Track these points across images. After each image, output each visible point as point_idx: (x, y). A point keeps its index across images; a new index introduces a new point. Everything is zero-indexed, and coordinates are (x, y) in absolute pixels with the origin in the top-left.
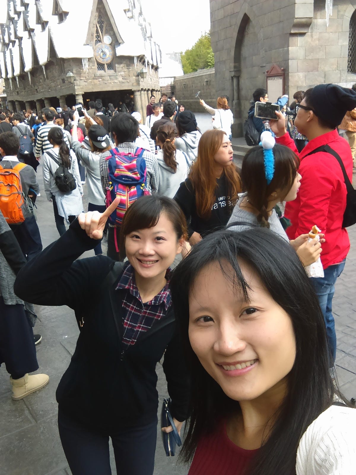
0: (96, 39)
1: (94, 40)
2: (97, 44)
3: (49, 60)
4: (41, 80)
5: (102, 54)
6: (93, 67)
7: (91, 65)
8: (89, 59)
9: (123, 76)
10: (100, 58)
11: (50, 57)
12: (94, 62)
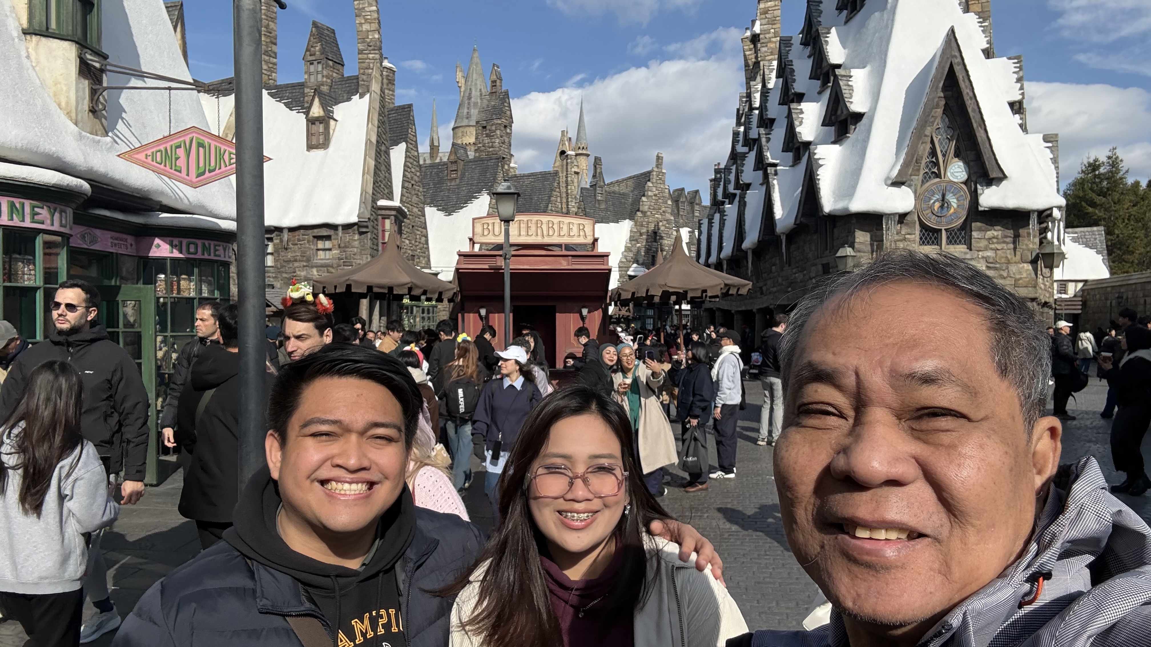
0: (927, 170)
1: (922, 172)
2: (927, 181)
3: (798, 222)
4: (773, 268)
5: (937, 205)
6: (907, 236)
7: (903, 232)
8: (902, 217)
9: (991, 260)
10: (930, 214)
11: (803, 216)
12: (915, 223)
